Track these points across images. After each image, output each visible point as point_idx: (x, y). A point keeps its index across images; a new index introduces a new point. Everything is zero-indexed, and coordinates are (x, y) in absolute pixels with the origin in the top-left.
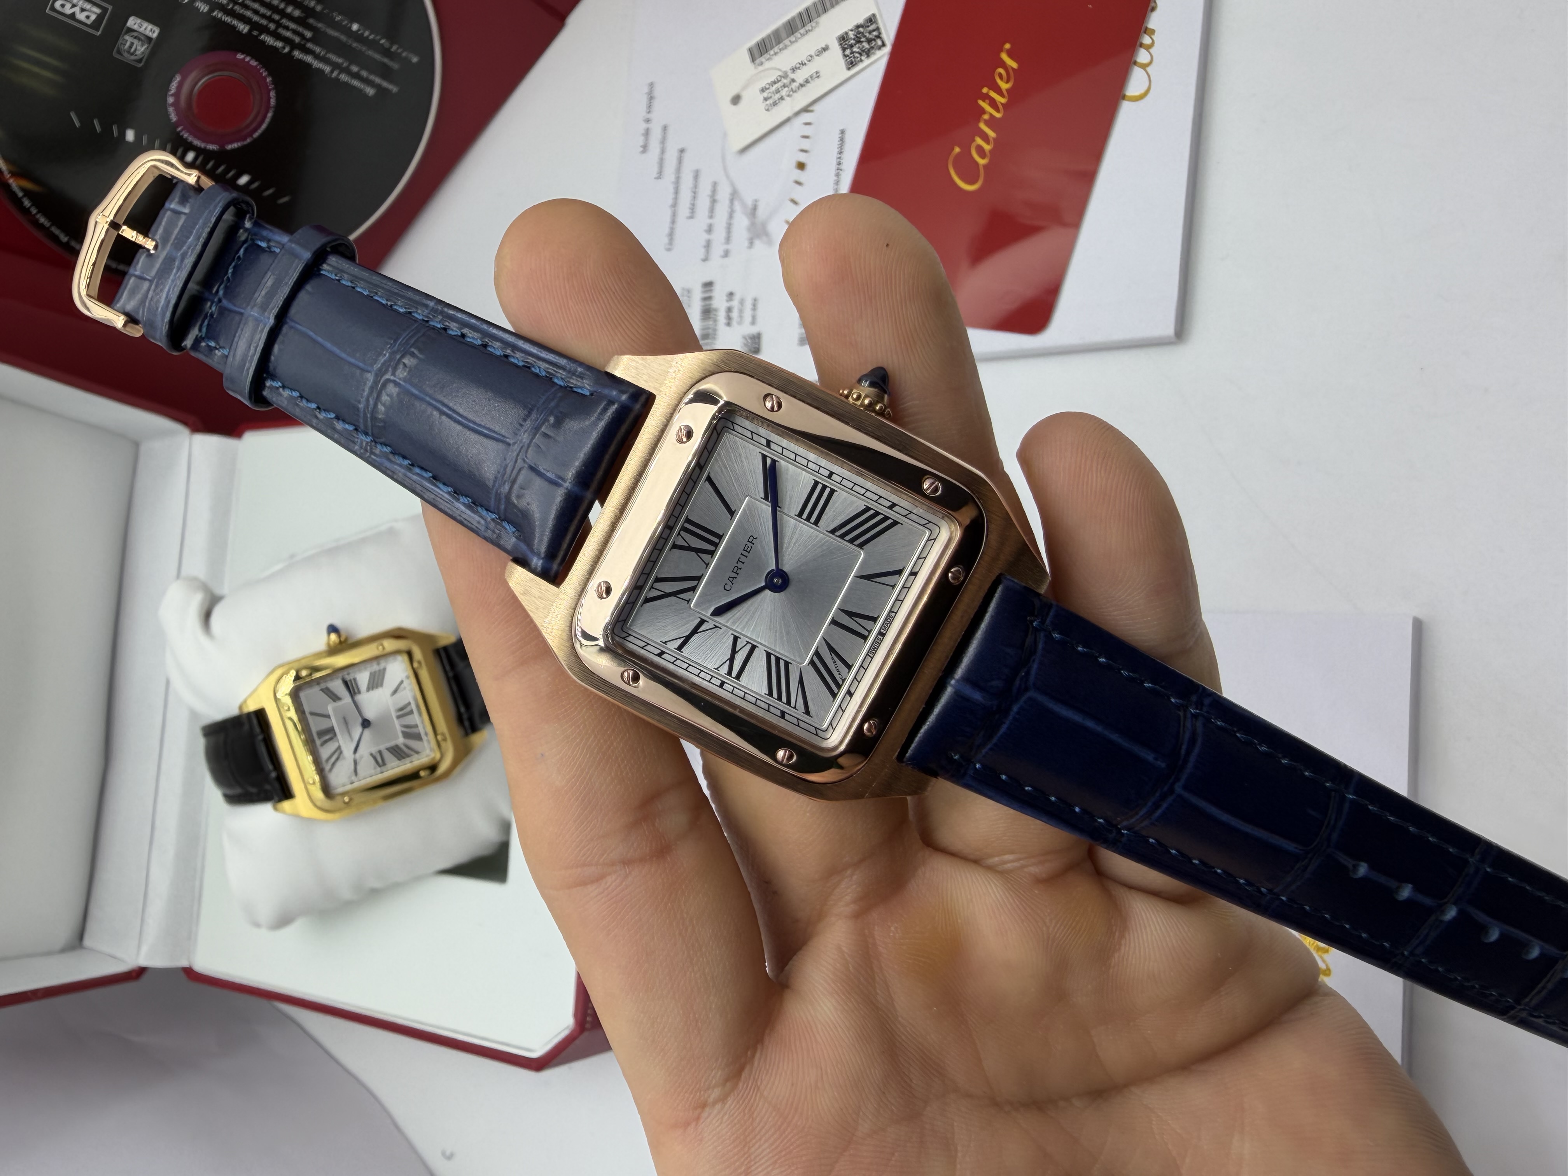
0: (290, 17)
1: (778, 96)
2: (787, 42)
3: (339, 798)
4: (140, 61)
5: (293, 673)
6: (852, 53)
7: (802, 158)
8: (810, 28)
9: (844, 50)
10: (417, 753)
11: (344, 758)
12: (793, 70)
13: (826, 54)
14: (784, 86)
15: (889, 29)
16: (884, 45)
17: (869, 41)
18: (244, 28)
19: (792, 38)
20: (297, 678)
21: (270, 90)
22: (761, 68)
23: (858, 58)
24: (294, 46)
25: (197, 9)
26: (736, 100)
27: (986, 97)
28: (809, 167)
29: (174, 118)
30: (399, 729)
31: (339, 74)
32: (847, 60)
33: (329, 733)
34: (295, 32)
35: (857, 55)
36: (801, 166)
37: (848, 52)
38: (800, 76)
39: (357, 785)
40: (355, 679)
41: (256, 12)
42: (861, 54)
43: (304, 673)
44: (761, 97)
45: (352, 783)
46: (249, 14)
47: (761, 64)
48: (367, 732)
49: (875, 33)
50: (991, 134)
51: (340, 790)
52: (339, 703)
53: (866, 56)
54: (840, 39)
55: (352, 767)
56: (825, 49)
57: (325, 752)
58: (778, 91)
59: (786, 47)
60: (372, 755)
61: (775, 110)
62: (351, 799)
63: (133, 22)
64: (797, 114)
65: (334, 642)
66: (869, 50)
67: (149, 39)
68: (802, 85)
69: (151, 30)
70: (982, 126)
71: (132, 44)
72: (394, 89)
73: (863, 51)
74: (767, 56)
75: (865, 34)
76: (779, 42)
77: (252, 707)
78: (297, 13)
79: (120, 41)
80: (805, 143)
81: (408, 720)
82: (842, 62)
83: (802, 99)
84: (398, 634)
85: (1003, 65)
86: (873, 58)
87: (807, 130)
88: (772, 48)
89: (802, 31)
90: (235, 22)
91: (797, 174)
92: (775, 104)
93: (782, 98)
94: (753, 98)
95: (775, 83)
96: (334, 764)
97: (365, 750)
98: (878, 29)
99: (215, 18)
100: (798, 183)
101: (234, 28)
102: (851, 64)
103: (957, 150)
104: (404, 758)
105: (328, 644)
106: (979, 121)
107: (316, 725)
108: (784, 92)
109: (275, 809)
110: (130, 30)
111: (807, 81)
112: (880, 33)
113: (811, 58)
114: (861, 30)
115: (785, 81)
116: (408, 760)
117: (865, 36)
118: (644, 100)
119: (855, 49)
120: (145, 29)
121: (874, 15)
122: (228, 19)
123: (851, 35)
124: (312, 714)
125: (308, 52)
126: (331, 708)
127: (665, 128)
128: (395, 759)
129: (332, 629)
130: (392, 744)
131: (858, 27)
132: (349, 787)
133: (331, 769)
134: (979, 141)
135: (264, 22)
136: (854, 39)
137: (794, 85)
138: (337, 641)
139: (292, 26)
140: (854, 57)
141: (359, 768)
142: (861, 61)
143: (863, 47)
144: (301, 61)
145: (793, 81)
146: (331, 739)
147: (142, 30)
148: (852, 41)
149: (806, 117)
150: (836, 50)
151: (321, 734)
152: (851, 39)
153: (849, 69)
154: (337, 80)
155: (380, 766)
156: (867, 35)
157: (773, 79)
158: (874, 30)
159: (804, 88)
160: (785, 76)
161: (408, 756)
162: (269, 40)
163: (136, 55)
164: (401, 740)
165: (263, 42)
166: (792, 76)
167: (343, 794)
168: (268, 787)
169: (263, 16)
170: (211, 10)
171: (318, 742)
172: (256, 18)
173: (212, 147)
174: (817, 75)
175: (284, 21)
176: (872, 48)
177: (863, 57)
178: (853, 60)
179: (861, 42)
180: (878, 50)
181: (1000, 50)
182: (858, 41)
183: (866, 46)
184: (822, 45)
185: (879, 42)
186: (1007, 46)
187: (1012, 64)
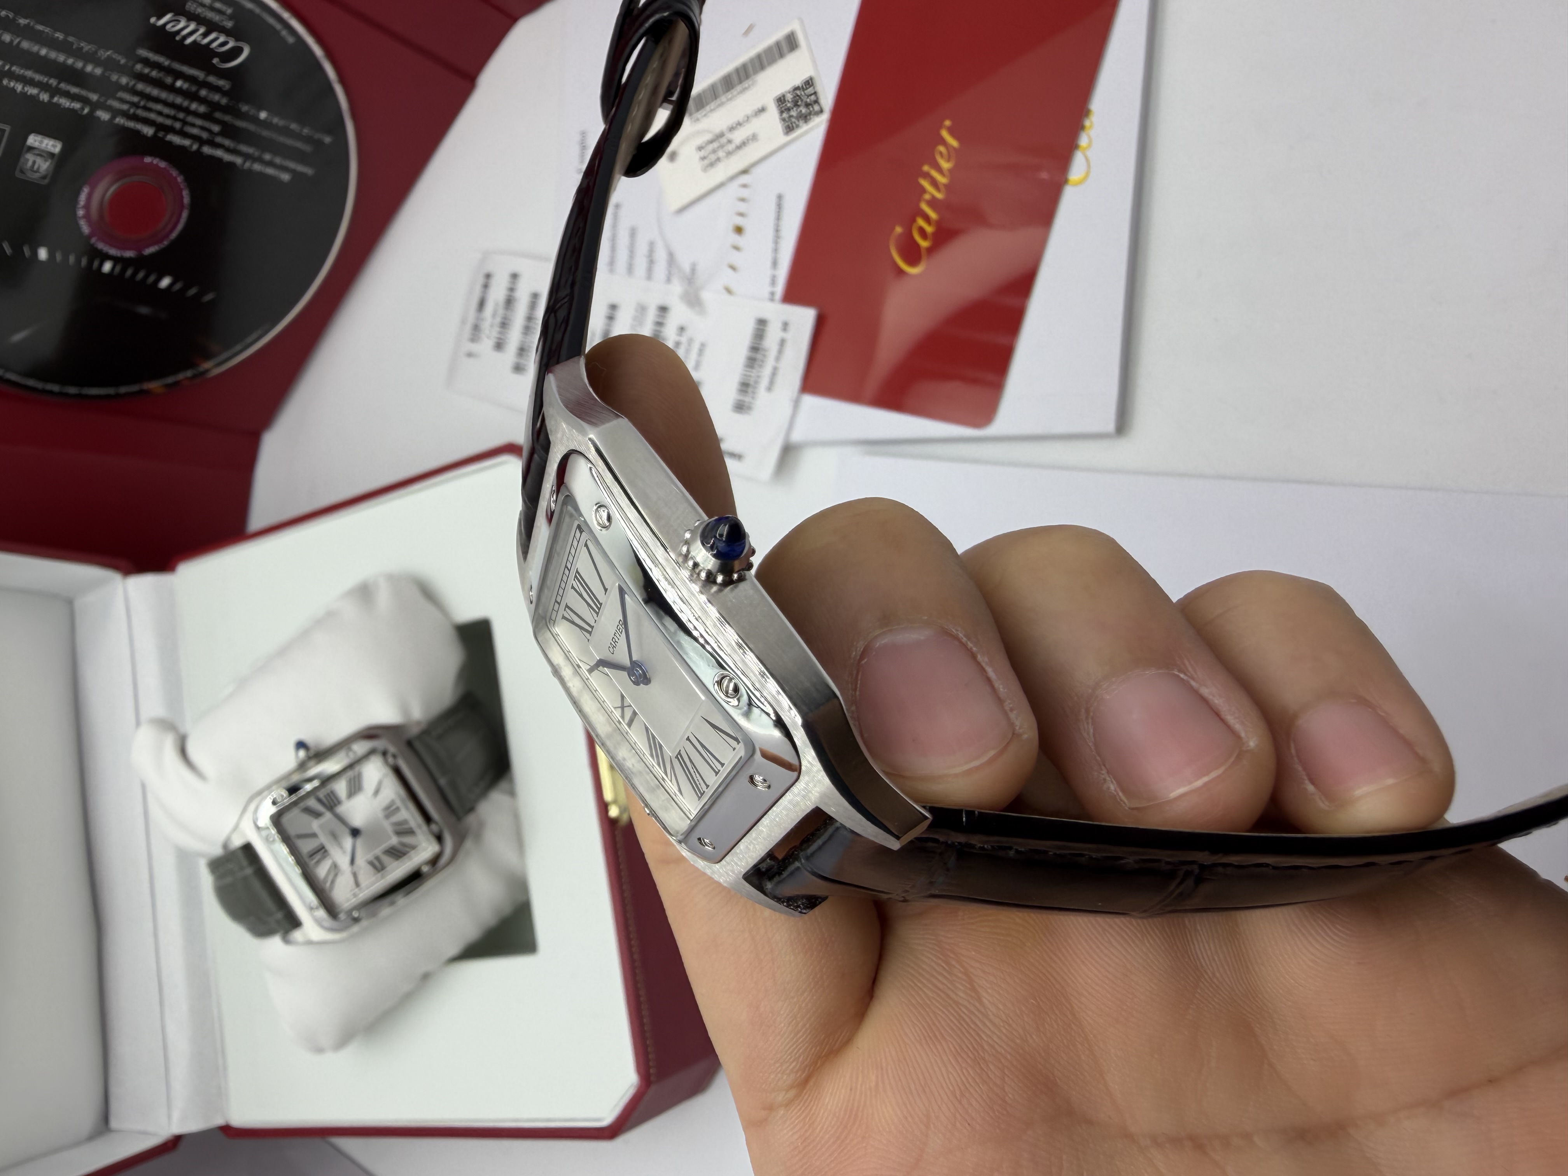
0: (196, 114)
1: (714, 156)
2: (723, 98)
4: (44, 177)
6: (791, 116)
7: (739, 221)
8: (747, 85)
9: (782, 112)
12: (732, 129)
13: (764, 116)
14: (722, 146)
15: (828, 93)
16: (821, 111)
17: (807, 105)
18: (149, 131)
19: (729, 95)
21: (182, 189)
22: (697, 126)
23: (795, 123)
24: (202, 142)
25: (99, 118)
26: (672, 157)
28: (747, 232)
29: (86, 229)
31: (251, 164)
32: (784, 124)
34: (202, 128)
35: (793, 120)
36: (739, 230)
37: (785, 115)
38: (738, 137)
41: (160, 113)
42: (798, 119)
44: (697, 156)
46: (153, 116)
47: (698, 120)
49: (813, 98)
53: (803, 121)
54: (777, 100)
56: (763, 110)
58: (714, 151)
59: (721, 104)
61: (712, 172)
63: (33, 140)
64: (734, 176)
66: (807, 115)
67: (52, 155)
68: (740, 147)
69: (53, 146)
71: (34, 162)
72: (310, 171)
73: (801, 116)
74: (703, 112)
75: (803, 98)
76: (716, 96)
78: (202, 109)
79: (22, 160)
80: (742, 207)
82: (779, 127)
83: (739, 161)
85: (944, 143)
86: (811, 124)
87: (744, 193)
88: (708, 103)
89: (739, 88)
90: (139, 126)
91: (735, 239)
92: (712, 165)
93: (718, 160)
94: (689, 157)
95: (711, 141)
98: (815, 93)
99: (117, 125)
100: (736, 248)
101: (138, 133)
102: (789, 129)
103: (899, 229)
106: (920, 201)
108: (721, 153)
110: (31, 149)
111: (745, 143)
112: (817, 98)
113: (747, 119)
114: (798, 92)
115: (723, 141)
117: (802, 101)
119: (794, 113)
120: (47, 145)
121: (811, 79)
122: (131, 124)
123: (789, 97)
125: (218, 146)
131: (797, 88)
134: (921, 222)
135: (168, 122)
136: (791, 102)
137: (731, 147)
139: (199, 122)
140: (792, 122)
142: (798, 126)
143: (801, 111)
144: (212, 158)
145: (731, 141)
147: (43, 146)
148: (789, 105)
149: (745, 179)
150: (773, 111)
152: (789, 102)
153: (787, 134)
154: (250, 171)
156: (805, 98)
157: (709, 137)
158: (811, 95)
159: (742, 150)
160: (722, 135)
162: (176, 140)
163: (39, 173)
165: (170, 143)
166: (729, 136)
169: (168, 116)
170: (113, 117)
172: (160, 120)
173: (129, 254)
174: (754, 138)
175: (190, 119)
176: (810, 114)
177: (801, 123)
178: (791, 125)
179: (799, 106)
180: (815, 117)
181: (940, 126)
182: (796, 105)
183: (804, 110)
184: (759, 106)
185: (816, 108)
186: (948, 123)
187: (953, 142)
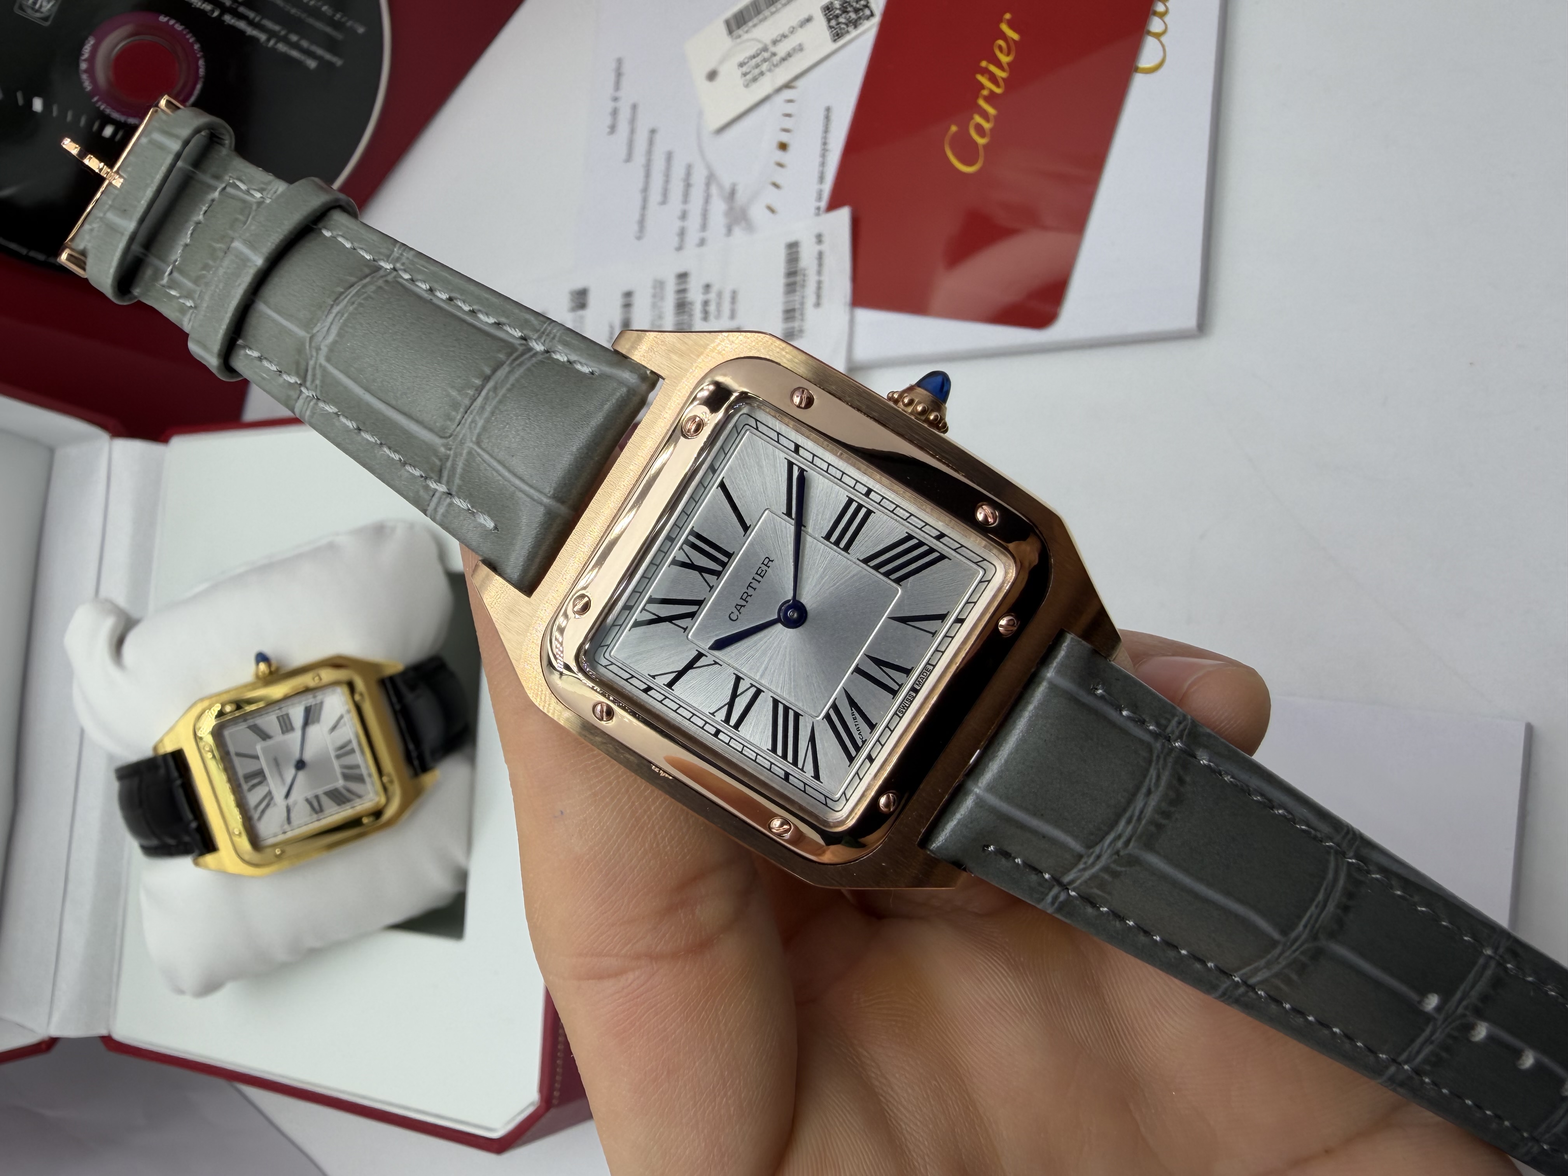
1: (757, 71)
2: (766, 13)
3: (268, 850)
4: (46, 19)
5: (217, 708)
6: (838, 24)
7: (784, 137)
9: (829, 20)
10: (360, 797)
11: (275, 805)
12: (775, 42)
13: (809, 26)
14: (765, 60)
16: (872, 15)
17: (856, 11)
19: (773, 9)
20: (221, 714)
21: (198, 59)
22: (738, 40)
23: (844, 29)
24: (224, 10)
26: (712, 76)
27: (985, 72)
28: (792, 149)
29: (88, 87)
30: (338, 771)
31: (276, 43)
32: (832, 31)
33: (258, 776)
35: (843, 26)
36: (783, 147)
37: (833, 23)
38: (782, 49)
39: (290, 834)
40: (287, 715)
42: (847, 25)
43: (228, 709)
44: (739, 72)
45: (285, 833)
47: (740, 36)
48: (301, 775)
49: (862, 3)
50: (991, 111)
51: (271, 841)
52: (269, 742)
53: (853, 27)
54: (824, 9)
55: (285, 814)
56: (809, 20)
57: (253, 798)
58: (757, 66)
59: (765, 18)
60: (307, 800)
61: (754, 86)
62: (283, 852)
64: (779, 90)
65: (264, 673)
66: (856, 21)
68: (784, 59)
70: (981, 102)
72: (338, 62)
73: (850, 22)
74: (745, 28)
75: (852, 4)
76: (758, 12)
77: (169, 747)
80: (788, 123)
81: (348, 760)
82: (826, 34)
83: (783, 75)
84: (337, 663)
85: (1004, 37)
86: (861, 29)
87: (789, 108)
88: (750, 19)
91: (779, 155)
92: (755, 79)
93: (762, 74)
94: (730, 73)
95: (754, 57)
96: (263, 812)
97: (299, 795)
100: (780, 165)
102: (837, 36)
103: (954, 128)
104: (344, 803)
105: (257, 676)
106: (977, 97)
107: (243, 767)
108: (765, 67)
109: (196, 864)
111: (789, 55)
112: (868, 3)
113: (793, 30)
115: (766, 55)
116: (348, 806)
117: (852, 6)
118: (612, 77)
119: (842, 20)
123: (837, 4)
124: (238, 755)
125: (241, 17)
126: (259, 747)
127: (634, 107)
128: (333, 804)
129: (262, 658)
130: (329, 787)
132: (281, 838)
133: (260, 818)
134: (978, 119)
136: (840, 9)
137: (776, 59)
138: (267, 671)
140: (841, 29)
141: (292, 815)
142: (848, 32)
143: (850, 17)
144: (232, 28)
145: (774, 54)
146: (260, 783)
148: (838, 12)
149: (787, 94)
150: (820, 21)
151: (248, 777)
152: (837, 9)
153: (835, 41)
154: (274, 50)
155: (317, 813)
156: (854, 4)
157: (752, 52)
159: (786, 62)
160: (765, 49)
161: (349, 800)
163: (41, 13)
164: (340, 783)
166: (773, 49)
167: (274, 846)
168: (187, 839)
171: (245, 787)
174: (800, 48)
176: (860, 18)
177: (851, 29)
178: (839, 32)
179: (848, 12)
180: (865, 21)
181: (1001, 20)
182: (845, 11)
183: (853, 16)
184: (805, 16)
185: (867, 12)
186: (1008, 16)
187: (1013, 35)
